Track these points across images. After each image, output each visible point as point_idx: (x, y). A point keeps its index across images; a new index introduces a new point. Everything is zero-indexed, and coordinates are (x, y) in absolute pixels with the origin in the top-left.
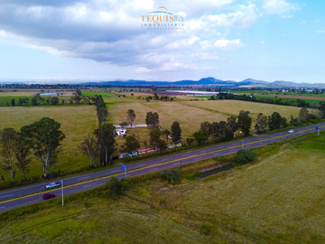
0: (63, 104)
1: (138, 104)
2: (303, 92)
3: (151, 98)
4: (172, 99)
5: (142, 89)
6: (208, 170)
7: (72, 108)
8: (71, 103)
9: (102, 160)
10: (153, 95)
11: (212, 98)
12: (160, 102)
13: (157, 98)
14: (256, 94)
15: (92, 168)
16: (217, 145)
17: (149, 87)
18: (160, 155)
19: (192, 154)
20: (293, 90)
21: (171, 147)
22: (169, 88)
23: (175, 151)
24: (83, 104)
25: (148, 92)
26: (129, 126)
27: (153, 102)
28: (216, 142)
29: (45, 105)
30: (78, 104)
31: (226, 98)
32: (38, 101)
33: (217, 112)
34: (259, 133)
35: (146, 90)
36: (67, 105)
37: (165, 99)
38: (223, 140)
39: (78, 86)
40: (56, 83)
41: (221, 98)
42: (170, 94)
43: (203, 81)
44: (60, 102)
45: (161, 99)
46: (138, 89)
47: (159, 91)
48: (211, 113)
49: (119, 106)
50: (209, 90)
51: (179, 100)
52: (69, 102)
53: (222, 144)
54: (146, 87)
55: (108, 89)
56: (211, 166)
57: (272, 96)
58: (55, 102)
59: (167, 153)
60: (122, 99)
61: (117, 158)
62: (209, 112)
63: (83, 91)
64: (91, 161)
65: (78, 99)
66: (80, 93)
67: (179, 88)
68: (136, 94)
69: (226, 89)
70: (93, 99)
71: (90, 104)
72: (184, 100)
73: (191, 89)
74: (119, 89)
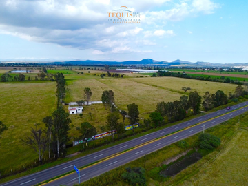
0: (29, 80)
1: (94, 81)
2: (221, 70)
3: (104, 75)
4: (122, 76)
5: (97, 68)
6: (173, 160)
7: (37, 84)
8: (37, 80)
9: (54, 151)
10: (106, 73)
11: (154, 75)
12: (112, 79)
13: (109, 75)
14: (186, 72)
15: (40, 163)
16: (173, 126)
17: (103, 66)
18: (118, 139)
19: (151, 138)
20: (213, 69)
21: (127, 128)
22: (118, 66)
23: (133, 134)
24: (46, 80)
25: (102, 70)
26: (86, 103)
27: (106, 79)
28: (171, 122)
29: (13, 81)
30: (42, 80)
31: (165, 75)
32: (7, 78)
33: (161, 87)
34: (206, 109)
35: (100, 68)
36: (33, 81)
37: (116, 76)
38: (177, 119)
39: (45, 64)
40: (28, 62)
41: (161, 76)
42: (119, 71)
43: (144, 61)
44: (27, 79)
45: (113, 76)
46: (94, 68)
47: (111, 70)
48: (156, 89)
49: (78, 82)
50: (150, 69)
51: (128, 77)
52: (34, 79)
53: (177, 124)
54: (100, 66)
55: (70, 67)
56: (176, 155)
57: (199, 73)
58: (21, 79)
59: (126, 137)
60: (80, 76)
61: (71, 145)
62: (154, 88)
63: (48, 69)
64: (39, 155)
65: (43, 76)
66: (46, 71)
67: (126, 67)
68: (93, 72)
69: (162, 68)
70: (55, 76)
71: (53, 80)
72: (132, 77)
73: (135, 67)
74: (78, 68)
